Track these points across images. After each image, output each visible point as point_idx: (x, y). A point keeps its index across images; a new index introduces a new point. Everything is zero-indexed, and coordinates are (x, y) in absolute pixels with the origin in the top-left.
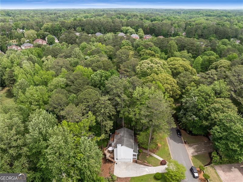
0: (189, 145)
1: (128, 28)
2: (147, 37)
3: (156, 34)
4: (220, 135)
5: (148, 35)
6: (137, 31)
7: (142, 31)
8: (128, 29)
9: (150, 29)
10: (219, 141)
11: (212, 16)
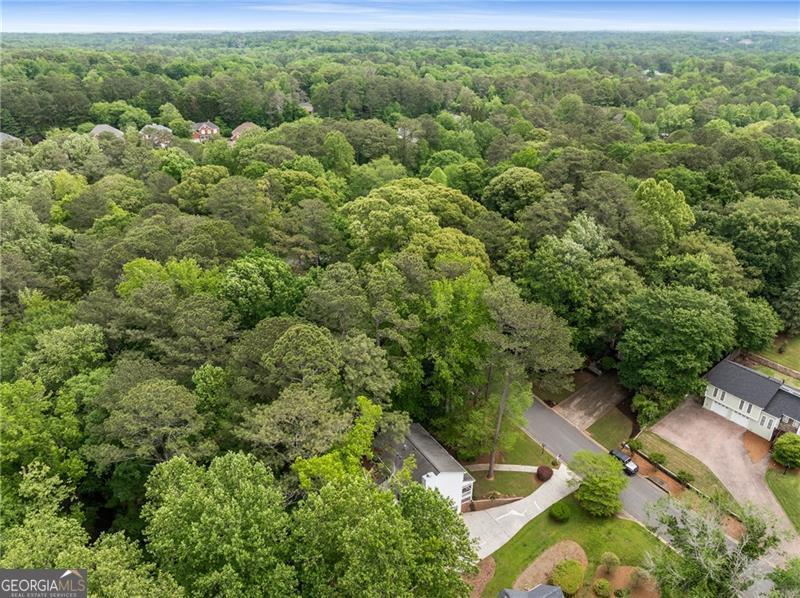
0: (561, 406)
1: (118, 106)
2: (203, 132)
3: (226, 118)
4: (647, 348)
5: (204, 125)
6: (155, 113)
7: (175, 112)
8: (121, 109)
9: (202, 102)
10: (647, 364)
11: (339, 51)
